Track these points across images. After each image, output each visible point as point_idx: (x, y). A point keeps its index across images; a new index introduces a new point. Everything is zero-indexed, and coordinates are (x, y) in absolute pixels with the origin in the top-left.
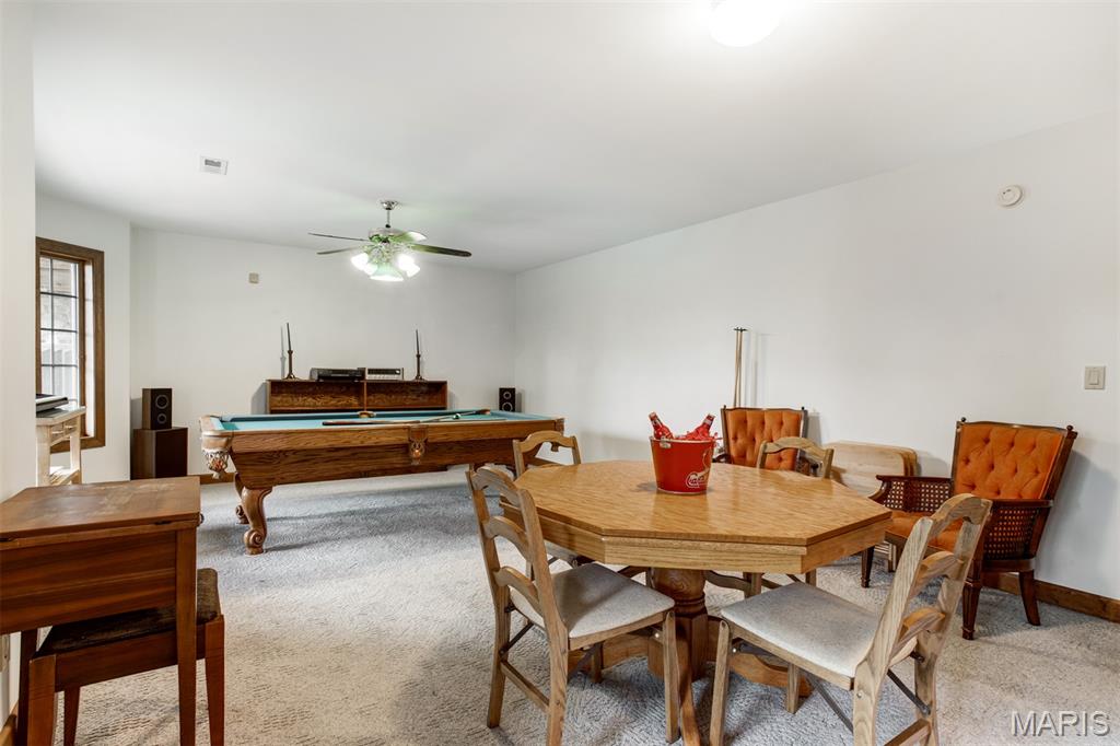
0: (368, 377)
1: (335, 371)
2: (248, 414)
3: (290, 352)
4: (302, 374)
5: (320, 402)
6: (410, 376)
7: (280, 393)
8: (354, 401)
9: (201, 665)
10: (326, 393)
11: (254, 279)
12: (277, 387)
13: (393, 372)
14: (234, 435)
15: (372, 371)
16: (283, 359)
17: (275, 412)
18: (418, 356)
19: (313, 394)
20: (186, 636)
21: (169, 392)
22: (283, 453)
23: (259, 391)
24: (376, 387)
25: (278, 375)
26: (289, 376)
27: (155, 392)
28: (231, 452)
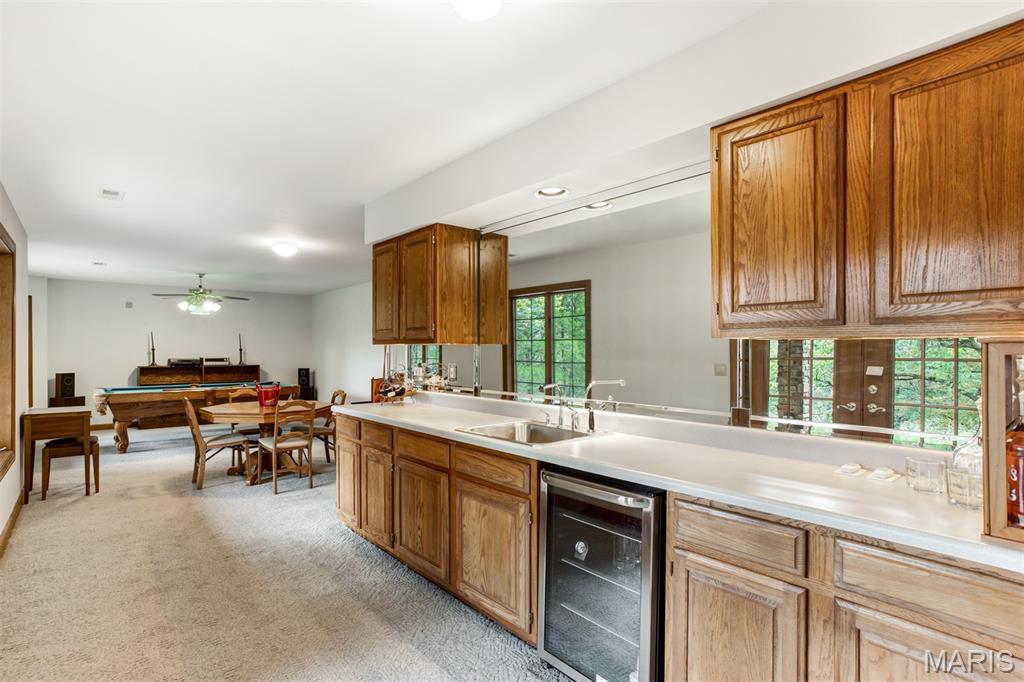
0: (205, 363)
1: (183, 361)
2: (126, 386)
3: (153, 350)
4: (162, 362)
5: (174, 379)
6: (235, 362)
7: (146, 375)
8: (198, 378)
9: (91, 456)
10: (178, 374)
11: (129, 305)
12: (143, 371)
13: (222, 360)
14: (110, 396)
15: (207, 360)
16: (149, 353)
17: (141, 385)
18: (241, 350)
19: (169, 375)
20: (87, 447)
21: (73, 375)
22: (137, 403)
23: (133, 373)
24: (210, 370)
25: (146, 364)
26: (153, 364)
27: (64, 376)
28: (108, 403)
